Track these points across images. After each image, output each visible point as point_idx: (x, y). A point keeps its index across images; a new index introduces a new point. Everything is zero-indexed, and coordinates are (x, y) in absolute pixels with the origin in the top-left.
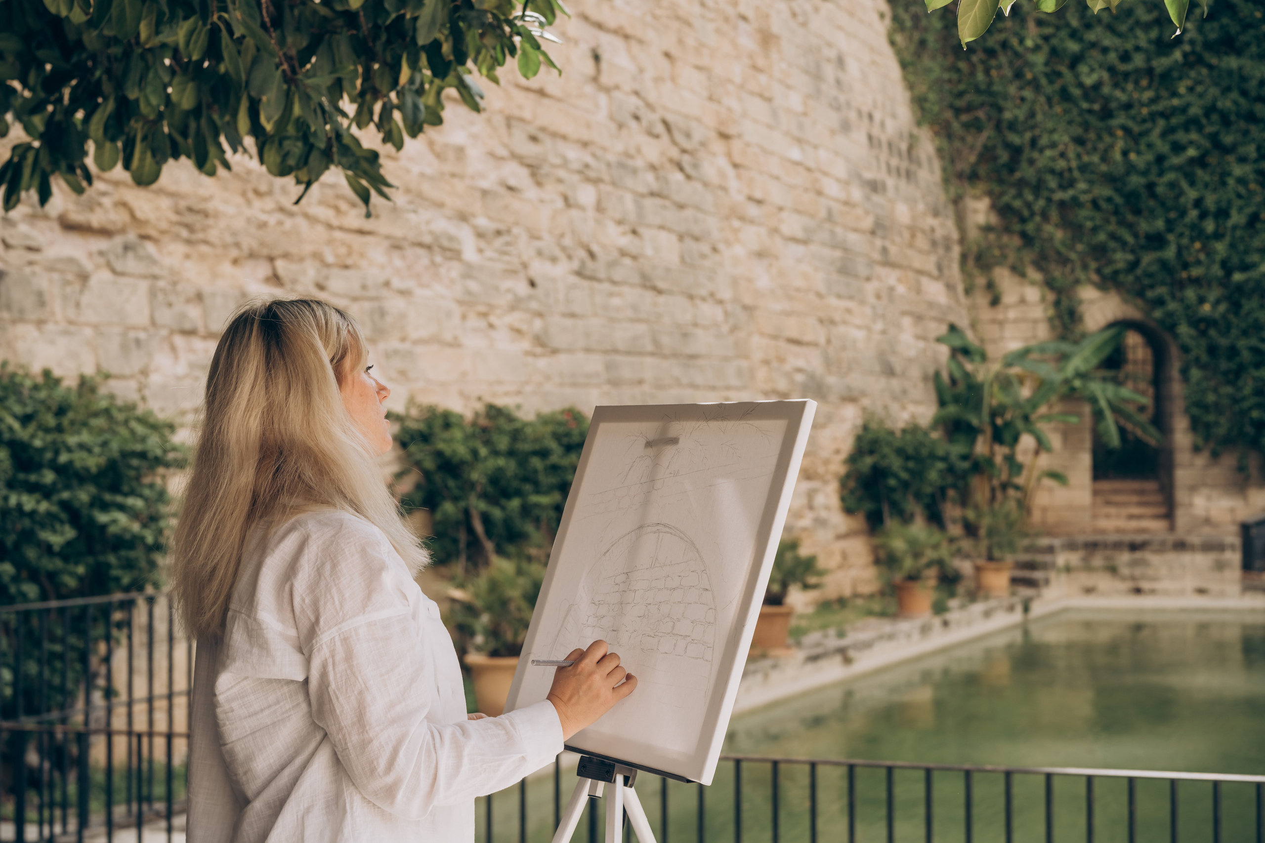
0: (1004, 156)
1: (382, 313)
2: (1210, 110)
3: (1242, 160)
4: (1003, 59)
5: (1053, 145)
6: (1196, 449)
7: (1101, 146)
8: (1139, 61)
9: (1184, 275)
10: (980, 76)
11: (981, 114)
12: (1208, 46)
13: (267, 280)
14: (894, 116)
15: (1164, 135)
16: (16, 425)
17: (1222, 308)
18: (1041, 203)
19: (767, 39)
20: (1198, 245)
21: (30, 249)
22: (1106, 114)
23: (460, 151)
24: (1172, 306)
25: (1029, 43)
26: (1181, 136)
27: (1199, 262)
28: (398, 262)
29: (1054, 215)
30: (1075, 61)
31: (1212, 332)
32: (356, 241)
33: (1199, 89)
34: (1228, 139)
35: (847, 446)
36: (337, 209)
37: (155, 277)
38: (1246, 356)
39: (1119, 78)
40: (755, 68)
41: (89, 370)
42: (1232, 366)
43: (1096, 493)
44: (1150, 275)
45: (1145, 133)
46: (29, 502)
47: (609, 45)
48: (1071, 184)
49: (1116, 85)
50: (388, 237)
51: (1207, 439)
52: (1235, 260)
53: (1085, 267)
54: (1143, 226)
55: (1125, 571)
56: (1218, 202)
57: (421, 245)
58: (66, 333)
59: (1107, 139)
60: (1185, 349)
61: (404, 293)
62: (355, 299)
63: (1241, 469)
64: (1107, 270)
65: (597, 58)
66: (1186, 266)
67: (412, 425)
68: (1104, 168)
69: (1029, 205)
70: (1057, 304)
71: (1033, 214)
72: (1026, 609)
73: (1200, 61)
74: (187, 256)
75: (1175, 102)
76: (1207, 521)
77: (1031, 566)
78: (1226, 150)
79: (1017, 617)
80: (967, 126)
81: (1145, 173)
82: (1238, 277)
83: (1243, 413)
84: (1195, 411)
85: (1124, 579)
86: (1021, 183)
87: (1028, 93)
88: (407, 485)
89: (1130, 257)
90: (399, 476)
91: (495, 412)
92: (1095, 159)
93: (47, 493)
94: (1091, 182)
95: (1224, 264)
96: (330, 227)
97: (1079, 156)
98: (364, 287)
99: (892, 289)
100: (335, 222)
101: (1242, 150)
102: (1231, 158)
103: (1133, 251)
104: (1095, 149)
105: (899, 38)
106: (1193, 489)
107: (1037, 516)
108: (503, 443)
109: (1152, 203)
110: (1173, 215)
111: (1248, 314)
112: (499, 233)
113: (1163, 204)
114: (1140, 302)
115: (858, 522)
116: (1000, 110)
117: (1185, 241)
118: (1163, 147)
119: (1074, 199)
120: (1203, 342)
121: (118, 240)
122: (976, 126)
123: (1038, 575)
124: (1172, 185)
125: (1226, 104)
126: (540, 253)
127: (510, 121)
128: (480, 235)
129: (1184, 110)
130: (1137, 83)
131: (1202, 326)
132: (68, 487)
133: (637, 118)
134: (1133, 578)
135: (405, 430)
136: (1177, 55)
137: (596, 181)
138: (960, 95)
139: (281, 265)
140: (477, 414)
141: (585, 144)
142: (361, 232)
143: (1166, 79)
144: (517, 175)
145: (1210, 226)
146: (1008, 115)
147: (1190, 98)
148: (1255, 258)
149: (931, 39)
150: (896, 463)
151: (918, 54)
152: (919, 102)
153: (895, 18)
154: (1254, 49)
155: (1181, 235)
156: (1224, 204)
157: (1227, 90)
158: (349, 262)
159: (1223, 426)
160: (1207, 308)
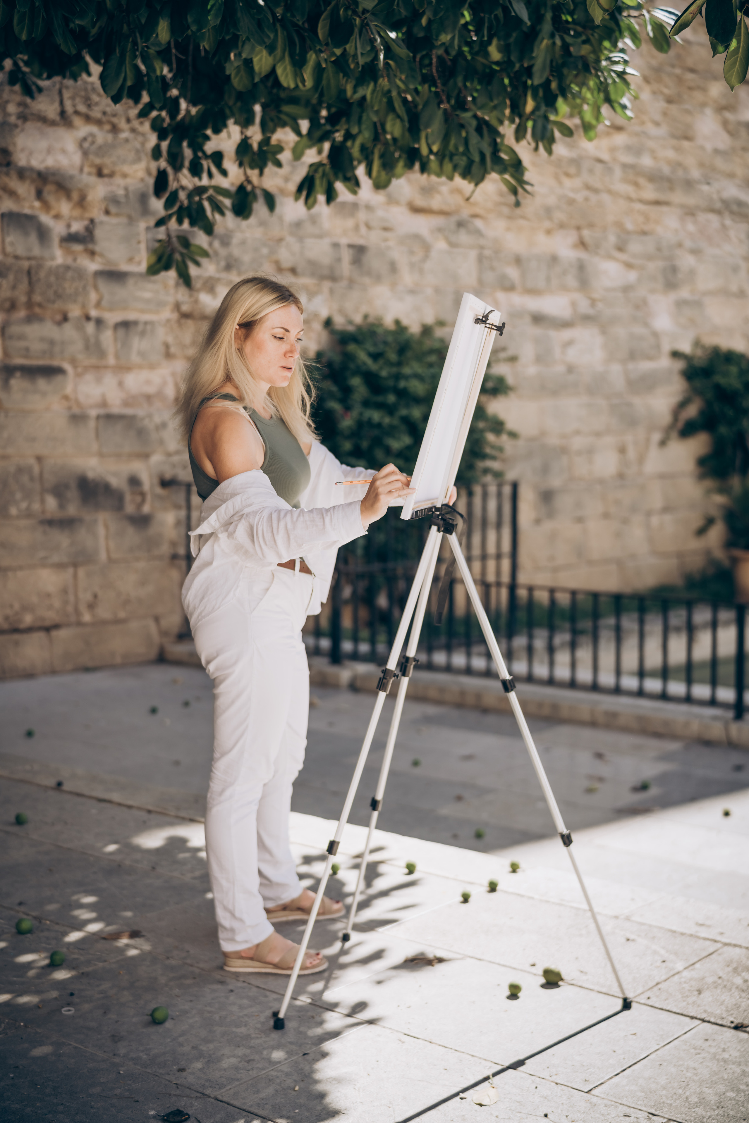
1: (674, 269)
13: (575, 246)
16: (369, 361)
21: (386, 229)
28: (691, 227)
32: (653, 211)
36: (636, 184)
37: (482, 247)
41: (429, 320)
46: (376, 416)
50: (682, 206)
58: (412, 292)
61: (695, 252)
62: (651, 258)
67: (697, 363)
74: (508, 229)
88: (692, 411)
90: (682, 405)
93: (390, 410)
96: (630, 199)
100: (633, 195)
121: (454, 219)
132: (407, 406)
135: (691, 366)
139: (586, 233)
142: (657, 203)
158: (646, 228)
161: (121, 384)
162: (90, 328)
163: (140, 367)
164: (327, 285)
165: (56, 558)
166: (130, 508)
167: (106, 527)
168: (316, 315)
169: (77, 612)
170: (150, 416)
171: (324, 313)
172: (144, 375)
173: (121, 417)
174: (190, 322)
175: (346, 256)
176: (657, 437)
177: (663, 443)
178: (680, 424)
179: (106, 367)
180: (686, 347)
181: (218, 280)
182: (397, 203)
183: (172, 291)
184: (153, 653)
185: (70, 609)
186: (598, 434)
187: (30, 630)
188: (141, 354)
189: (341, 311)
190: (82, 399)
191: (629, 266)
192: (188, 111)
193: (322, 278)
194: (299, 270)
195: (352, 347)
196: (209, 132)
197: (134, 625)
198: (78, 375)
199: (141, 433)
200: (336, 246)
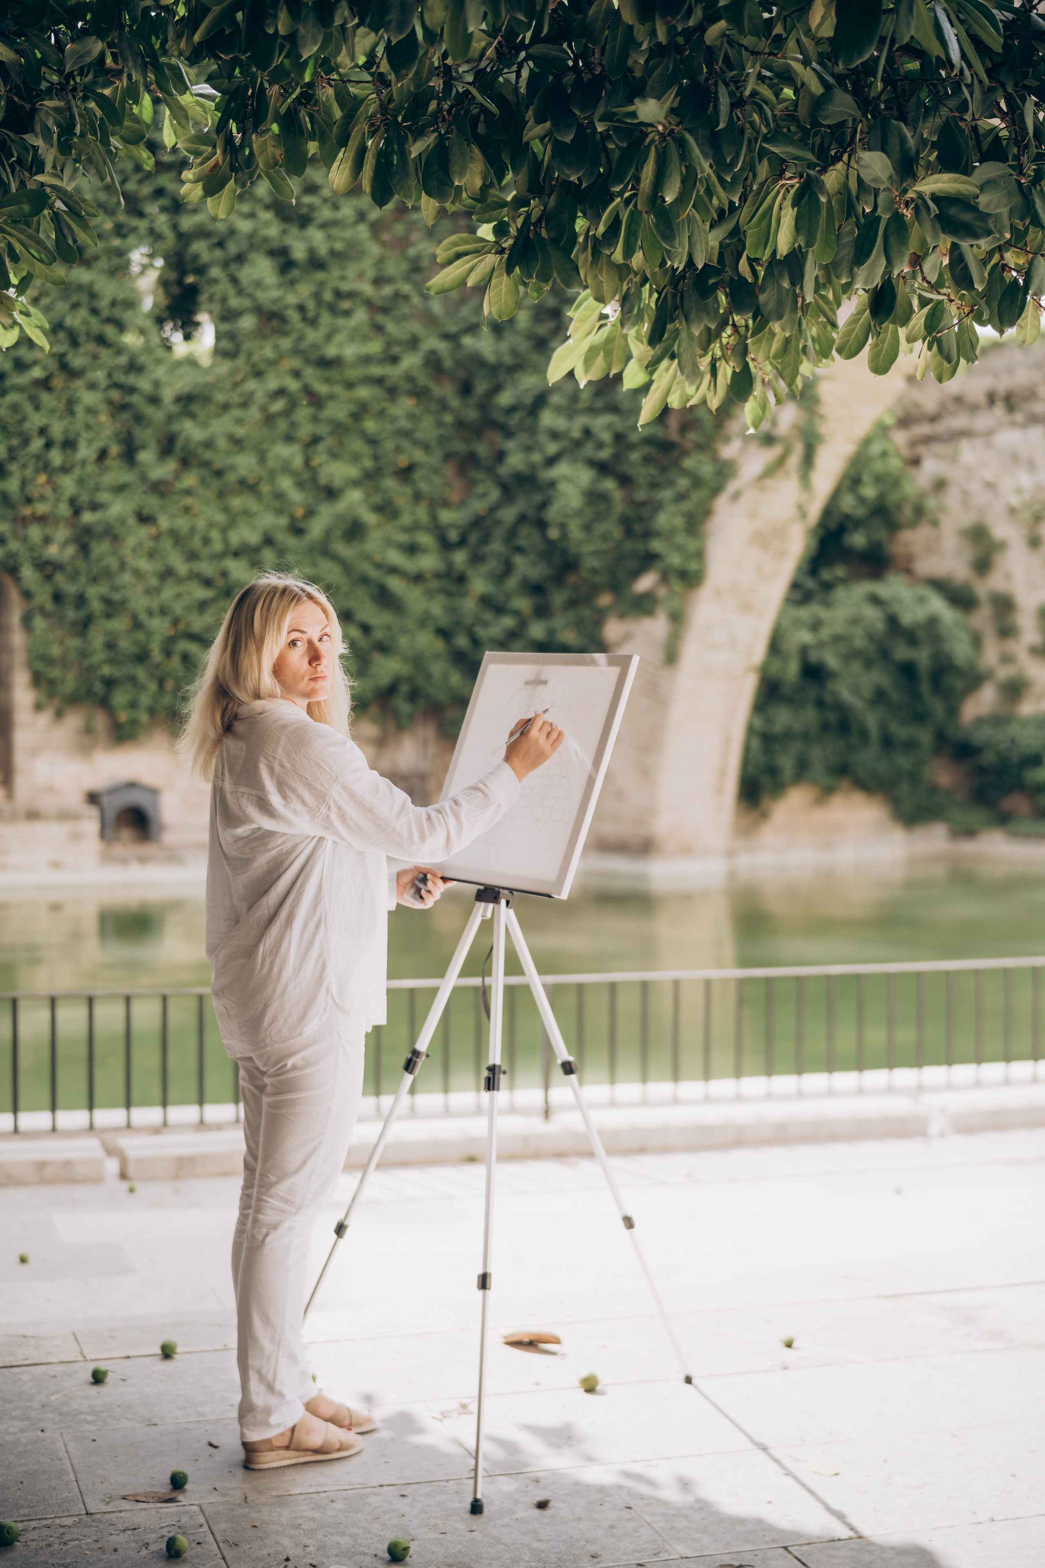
3: (92, 386)
6: (39, 707)
9: (27, 511)
17: (71, 550)
20: (43, 478)
24: (14, 545)
27: (44, 498)
31: (59, 578)
34: (77, 361)
38: (96, 605)
42: (82, 615)
51: (51, 696)
52: (84, 498)
56: (66, 432)
60: (28, 596)
63: (87, 730)
66: (29, 501)
76: (52, 791)
78: (72, 374)
82: (87, 517)
83: (92, 669)
84: (40, 666)
95: (72, 501)
101: (91, 376)
102: (79, 383)
106: (35, 752)
111: (98, 559)
117: (29, 472)
120: (49, 589)
124: (15, 408)
125: (74, 321)
131: (49, 570)
145: (56, 457)
148: (107, 497)
154: (103, 261)
155: (24, 466)
156: (71, 435)
157: (76, 306)
159: (70, 682)
160: (53, 551)
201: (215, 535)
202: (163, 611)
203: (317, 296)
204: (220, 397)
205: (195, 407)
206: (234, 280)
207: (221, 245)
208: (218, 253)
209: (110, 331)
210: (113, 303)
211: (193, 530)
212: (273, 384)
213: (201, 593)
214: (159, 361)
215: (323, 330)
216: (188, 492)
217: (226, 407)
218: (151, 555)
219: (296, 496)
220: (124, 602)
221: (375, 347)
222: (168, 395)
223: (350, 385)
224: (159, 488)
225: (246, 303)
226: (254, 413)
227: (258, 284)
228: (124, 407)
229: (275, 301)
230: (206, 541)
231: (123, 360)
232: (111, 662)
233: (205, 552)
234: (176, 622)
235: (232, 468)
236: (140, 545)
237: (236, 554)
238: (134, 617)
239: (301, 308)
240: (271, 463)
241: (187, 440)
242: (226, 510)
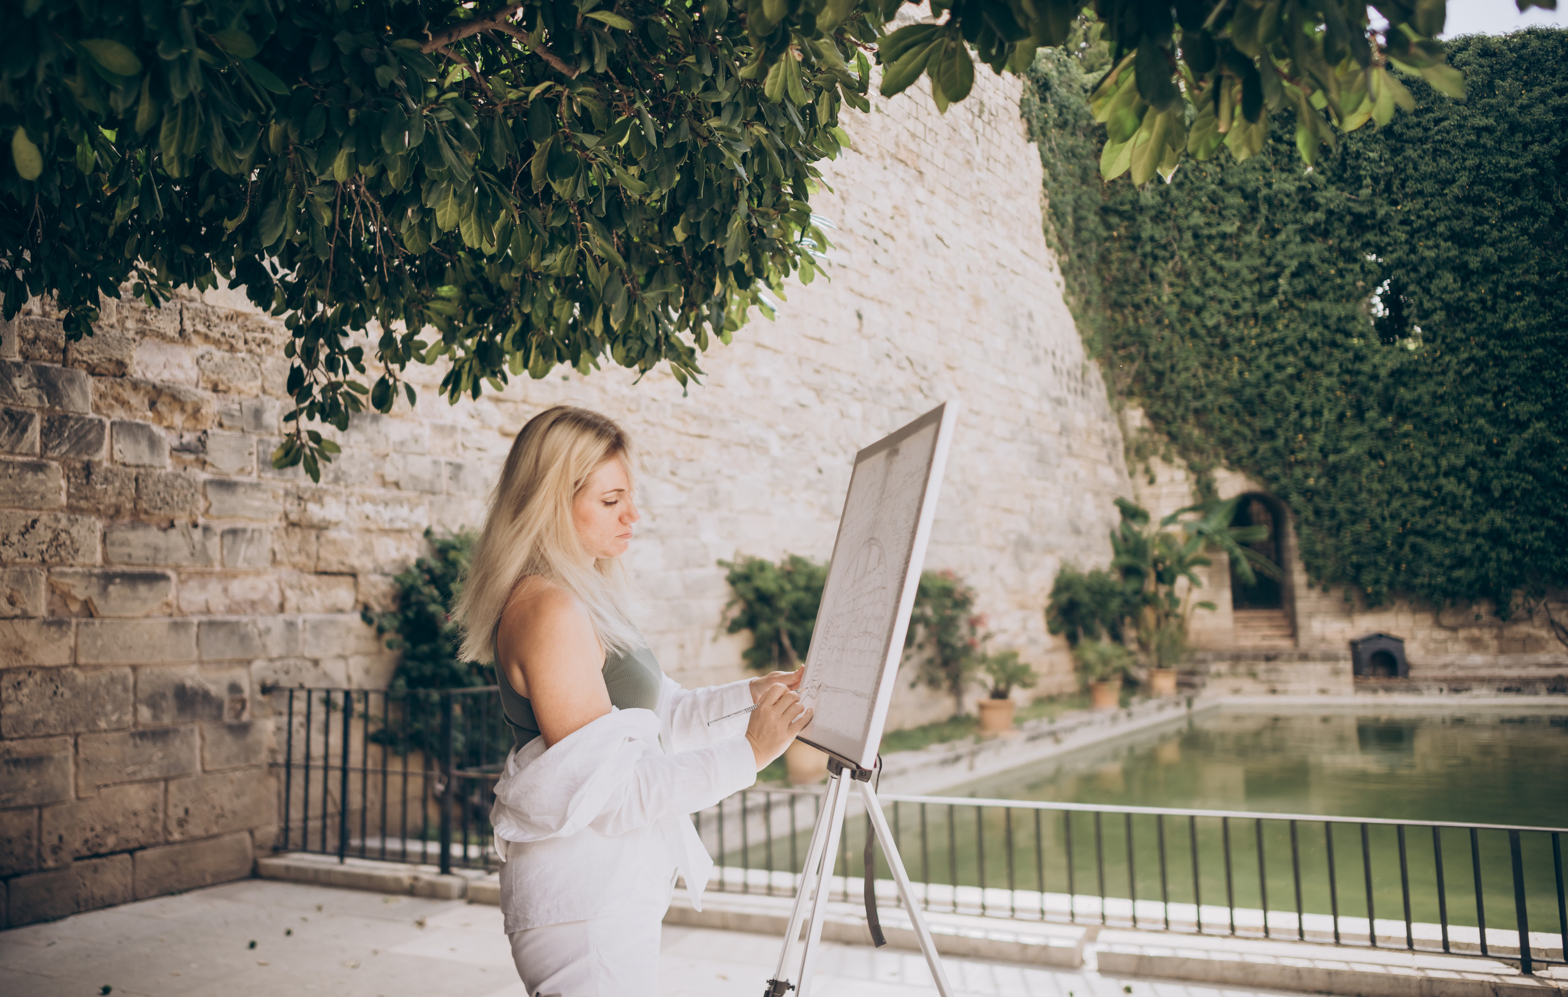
0: (1152, 379)
1: (716, 492)
2: (1302, 340)
3: (1329, 374)
4: (1147, 311)
5: (1187, 369)
6: (1310, 586)
7: (1223, 368)
8: (1247, 307)
9: (1292, 458)
10: (1131, 323)
11: (1133, 349)
12: (1297, 295)
14: (1070, 352)
15: (1269, 358)
17: (1323, 481)
18: (1180, 411)
19: (977, 302)
20: (1301, 436)
21: (480, 449)
22: (1225, 346)
23: (767, 381)
24: (1284, 481)
25: (1165, 299)
26: (1281, 359)
27: (1302, 449)
28: (726, 457)
29: (1191, 419)
30: (1199, 310)
31: (1317, 499)
32: (697, 443)
33: (1292, 325)
34: (1317, 360)
35: (1049, 585)
36: (683, 420)
38: (1344, 516)
39: (1232, 320)
40: (970, 321)
42: (1335, 522)
43: (1236, 620)
44: (1264, 459)
45: (1256, 358)
47: (867, 308)
48: (1202, 396)
49: (1231, 325)
50: (719, 440)
51: (1318, 578)
52: (1330, 446)
53: (1217, 455)
54: (1258, 423)
55: (1263, 676)
56: (1313, 406)
57: (742, 445)
59: (1226, 363)
60: (1297, 512)
61: (731, 478)
62: (697, 482)
63: (1346, 600)
64: (1234, 457)
65: (860, 316)
66: (1292, 452)
67: (739, 570)
68: (1225, 384)
69: (1172, 413)
70: (1198, 482)
71: (1175, 418)
72: (1190, 703)
73: (1292, 305)
75: (1276, 335)
76: (1323, 639)
77: (1192, 673)
78: (1316, 368)
79: (1182, 710)
80: (1124, 359)
81: (1257, 385)
82: (1332, 458)
83: (1345, 558)
84: (1310, 558)
85: (1263, 682)
86: (1165, 397)
87: (1166, 333)
88: (736, 612)
89: (1250, 447)
90: (730, 605)
91: (795, 560)
92: (1219, 377)
94: (1217, 395)
95: (1322, 450)
96: (679, 433)
97: (1206, 376)
98: (704, 474)
99: (1075, 475)
100: (681, 429)
101: (1328, 368)
102: (1320, 374)
103: (1252, 442)
104: (1218, 371)
105: (1071, 299)
106: (1311, 615)
107: (1192, 639)
108: (801, 581)
109: (1263, 408)
110: (1279, 416)
111: (1343, 485)
112: (795, 436)
113: (1272, 408)
114: (1260, 479)
115: (1060, 641)
116: (1147, 346)
117: (1290, 434)
118: (1271, 368)
119: (1205, 407)
120: (1310, 507)
122: (1131, 358)
123: (1196, 680)
124: (1278, 394)
125: (1313, 335)
126: (824, 450)
127: (800, 361)
128: (783, 438)
129: (1282, 340)
130: (1246, 323)
131: (1309, 495)
133: (888, 356)
134: (1269, 681)
135: (733, 573)
136: (1275, 302)
137: (862, 400)
138: (1117, 337)
140: (784, 563)
141: (854, 375)
142: (701, 437)
143: (1268, 319)
144: (808, 397)
145: (1308, 422)
146: (1153, 349)
147: (1288, 332)
148: (1345, 444)
149: (1094, 299)
150: (1085, 597)
151: (1085, 310)
152: (1088, 343)
153: (1068, 286)
154: (1331, 295)
155: (1287, 430)
156: (1318, 406)
157: (1315, 324)
158: (692, 456)
159: (1330, 566)
160: (1311, 482)
161: (225, 590)
162: (197, 534)
163: (247, 573)
164: (427, 498)
165: (146, 774)
166: (228, 717)
167: (203, 737)
168: (417, 525)
169: (167, 830)
170: (255, 623)
171: (425, 525)
172: (250, 581)
173: (224, 624)
174: (297, 530)
175: (446, 472)
176: (709, 634)
177: (715, 639)
178: (728, 623)
179: (211, 573)
180: (728, 557)
181: (326, 491)
182: (490, 428)
183: (281, 500)
184: (247, 869)
185: (158, 827)
186: (662, 633)
187: (113, 853)
188: (247, 560)
189: (440, 522)
190: (184, 606)
191: (681, 488)
192: (324, 312)
193: (423, 492)
194: (402, 484)
195: (452, 555)
196: (347, 328)
197: (227, 839)
198: (182, 582)
199: (244, 639)
200: (435, 463)
201: (1428, 461)
202: (1393, 517)
203: (1493, 291)
204: (1424, 369)
205: (1405, 379)
206: (1427, 291)
207: (1415, 270)
208: (1413, 275)
209: (1339, 338)
210: (1339, 319)
211: (1411, 462)
212: (1465, 356)
213: (1420, 502)
214: (1376, 352)
215: (1501, 313)
216: (1406, 435)
217: (1429, 375)
218: (1381, 480)
219: (1490, 430)
220: (1364, 511)
221: (1544, 318)
222: (1383, 372)
223: (1528, 349)
224: (1382, 434)
225: (1438, 304)
226: (1451, 375)
227: (1445, 290)
228: (1353, 385)
229: (1460, 299)
230: (1422, 466)
231: (1350, 355)
232: (1357, 553)
233: (1421, 475)
234: (1404, 524)
235: (1438, 415)
236: (1372, 473)
237: (1446, 475)
238: (1372, 521)
239: (1482, 301)
240: (1467, 409)
241: (1402, 399)
242: (1436, 445)
